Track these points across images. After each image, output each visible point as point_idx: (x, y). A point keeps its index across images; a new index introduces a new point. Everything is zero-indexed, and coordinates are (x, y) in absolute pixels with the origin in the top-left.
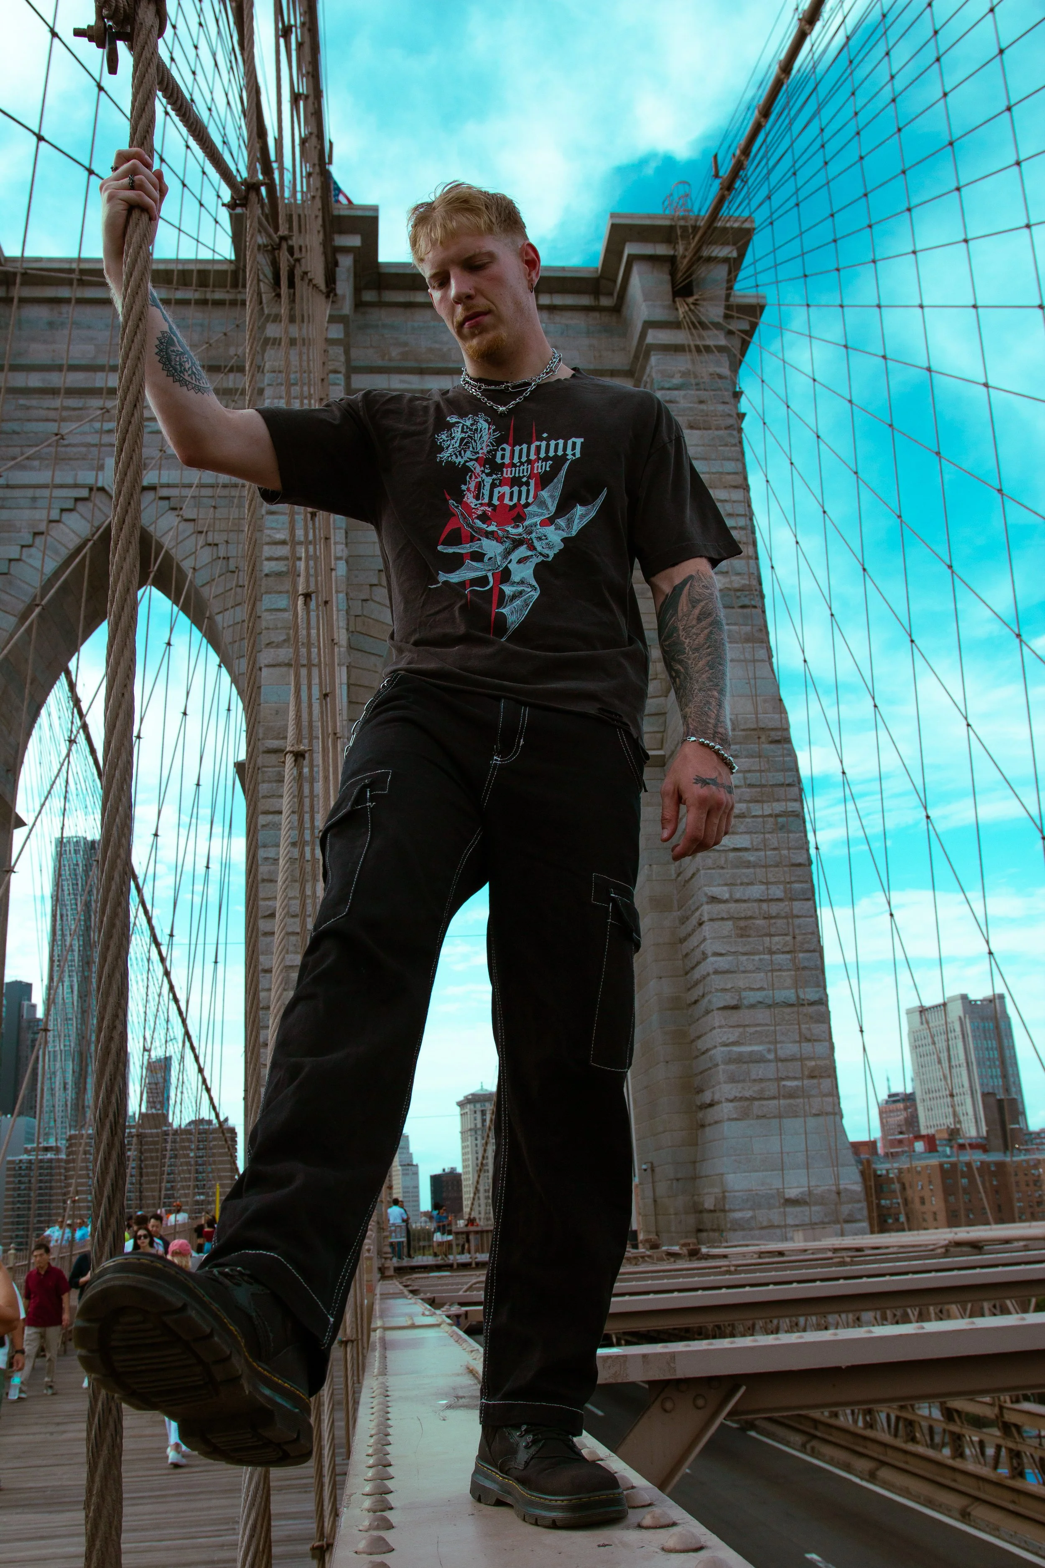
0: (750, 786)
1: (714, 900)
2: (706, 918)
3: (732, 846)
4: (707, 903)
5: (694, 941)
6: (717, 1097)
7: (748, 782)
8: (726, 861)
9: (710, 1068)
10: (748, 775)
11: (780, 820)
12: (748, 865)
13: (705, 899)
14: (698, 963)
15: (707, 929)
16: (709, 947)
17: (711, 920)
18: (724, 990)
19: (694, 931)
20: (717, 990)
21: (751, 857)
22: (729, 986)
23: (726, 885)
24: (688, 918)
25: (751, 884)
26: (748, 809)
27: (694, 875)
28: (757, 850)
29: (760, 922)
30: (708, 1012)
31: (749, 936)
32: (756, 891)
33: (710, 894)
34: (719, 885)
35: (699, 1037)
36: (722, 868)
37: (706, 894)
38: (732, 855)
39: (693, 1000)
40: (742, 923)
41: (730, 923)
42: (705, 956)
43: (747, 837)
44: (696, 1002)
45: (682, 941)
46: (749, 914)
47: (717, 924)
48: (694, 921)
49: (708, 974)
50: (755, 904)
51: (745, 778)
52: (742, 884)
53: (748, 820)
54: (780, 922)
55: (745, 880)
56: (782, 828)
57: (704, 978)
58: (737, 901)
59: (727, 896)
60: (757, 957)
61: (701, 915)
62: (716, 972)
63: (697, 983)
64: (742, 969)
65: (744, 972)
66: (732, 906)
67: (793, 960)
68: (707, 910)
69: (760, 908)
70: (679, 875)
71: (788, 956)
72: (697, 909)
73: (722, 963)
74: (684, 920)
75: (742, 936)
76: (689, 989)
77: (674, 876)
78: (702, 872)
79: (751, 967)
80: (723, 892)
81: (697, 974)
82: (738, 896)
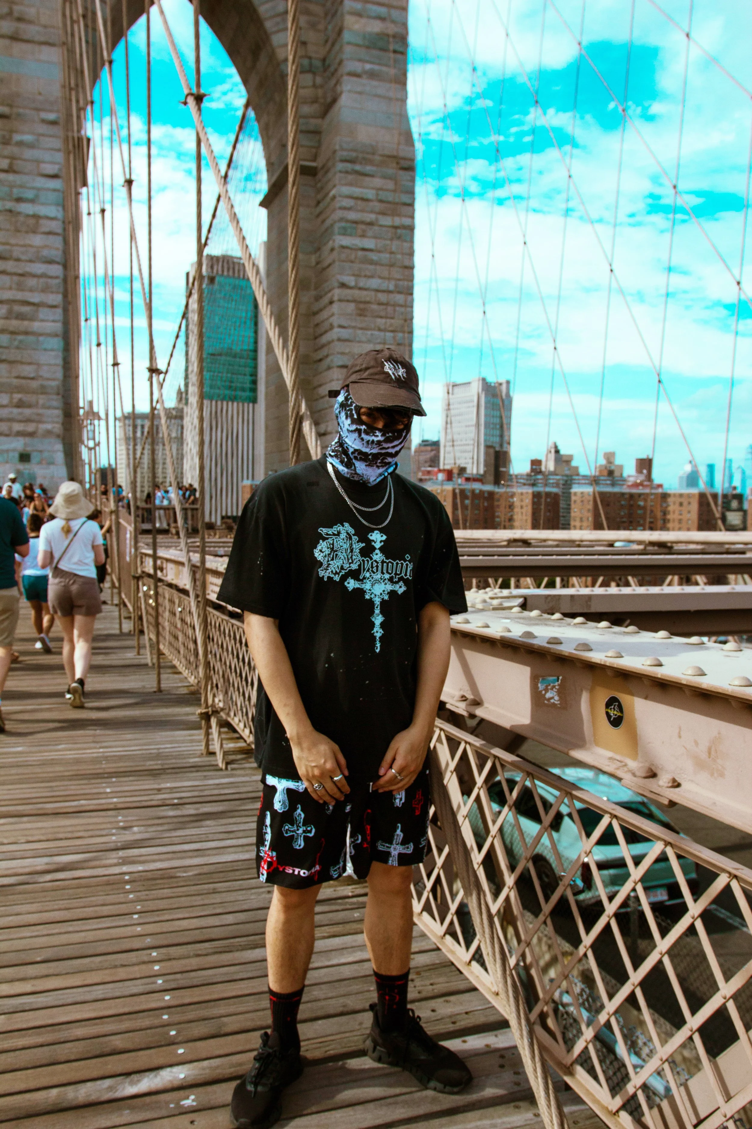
0: (381, 201)
1: (343, 285)
2: (336, 298)
3: (361, 246)
4: (339, 287)
5: (325, 314)
6: (329, 429)
7: (379, 198)
8: (356, 258)
9: (326, 409)
10: (380, 192)
11: (399, 231)
12: (372, 262)
13: (336, 284)
14: (326, 332)
15: (335, 308)
16: (335, 321)
17: (340, 300)
18: (343, 354)
19: (325, 307)
20: (338, 353)
21: (374, 256)
22: (347, 351)
23: (354, 275)
24: (321, 297)
25: (372, 277)
26: (377, 219)
27: (329, 265)
28: (380, 252)
29: (375, 307)
30: (329, 368)
31: (365, 316)
32: (374, 283)
33: (341, 280)
34: (348, 275)
35: (320, 386)
36: (352, 262)
37: (338, 281)
38: (360, 253)
39: (318, 358)
40: (362, 306)
41: (352, 306)
42: (332, 327)
43: (373, 241)
44: (320, 360)
45: (315, 314)
46: (368, 299)
47: (343, 305)
48: (326, 300)
49: (333, 341)
50: (373, 293)
51: (377, 195)
52: (365, 276)
53: (376, 228)
54: (390, 309)
55: (368, 273)
56: (399, 238)
57: (329, 343)
58: (360, 289)
59: (353, 284)
60: (369, 332)
61: (333, 295)
62: (339, 340)
63: (323, 346)
64: (357, 339)
65: (359, 342)
66: (356, 292)
67: (394, 338)
68: (337, 293)
69: (376, 296)
70: (318, 263)
71: (392, 334)
72: (330, 291)
73: (344, 333)
74: (318, 298)
75: (360, 315)
76: (316, 350)
77: (313, 263)
78: (337, 263)
79: (364, 339)
80: (351, 281)
81: (324, 339)
82: (361, 284)
